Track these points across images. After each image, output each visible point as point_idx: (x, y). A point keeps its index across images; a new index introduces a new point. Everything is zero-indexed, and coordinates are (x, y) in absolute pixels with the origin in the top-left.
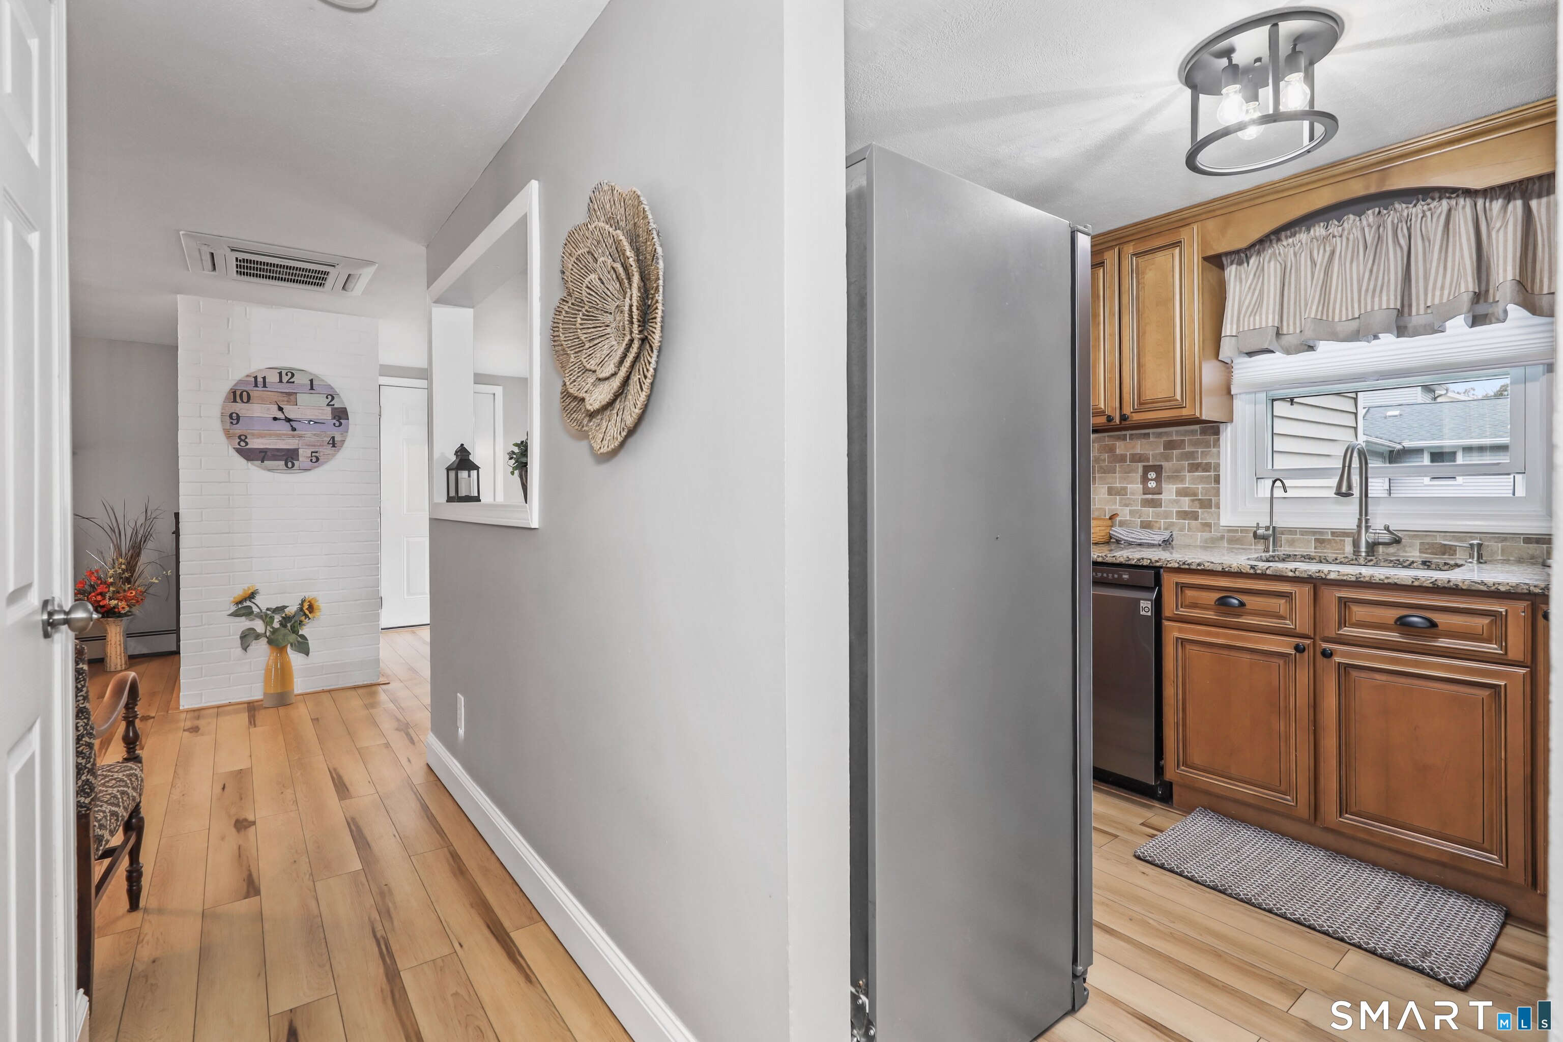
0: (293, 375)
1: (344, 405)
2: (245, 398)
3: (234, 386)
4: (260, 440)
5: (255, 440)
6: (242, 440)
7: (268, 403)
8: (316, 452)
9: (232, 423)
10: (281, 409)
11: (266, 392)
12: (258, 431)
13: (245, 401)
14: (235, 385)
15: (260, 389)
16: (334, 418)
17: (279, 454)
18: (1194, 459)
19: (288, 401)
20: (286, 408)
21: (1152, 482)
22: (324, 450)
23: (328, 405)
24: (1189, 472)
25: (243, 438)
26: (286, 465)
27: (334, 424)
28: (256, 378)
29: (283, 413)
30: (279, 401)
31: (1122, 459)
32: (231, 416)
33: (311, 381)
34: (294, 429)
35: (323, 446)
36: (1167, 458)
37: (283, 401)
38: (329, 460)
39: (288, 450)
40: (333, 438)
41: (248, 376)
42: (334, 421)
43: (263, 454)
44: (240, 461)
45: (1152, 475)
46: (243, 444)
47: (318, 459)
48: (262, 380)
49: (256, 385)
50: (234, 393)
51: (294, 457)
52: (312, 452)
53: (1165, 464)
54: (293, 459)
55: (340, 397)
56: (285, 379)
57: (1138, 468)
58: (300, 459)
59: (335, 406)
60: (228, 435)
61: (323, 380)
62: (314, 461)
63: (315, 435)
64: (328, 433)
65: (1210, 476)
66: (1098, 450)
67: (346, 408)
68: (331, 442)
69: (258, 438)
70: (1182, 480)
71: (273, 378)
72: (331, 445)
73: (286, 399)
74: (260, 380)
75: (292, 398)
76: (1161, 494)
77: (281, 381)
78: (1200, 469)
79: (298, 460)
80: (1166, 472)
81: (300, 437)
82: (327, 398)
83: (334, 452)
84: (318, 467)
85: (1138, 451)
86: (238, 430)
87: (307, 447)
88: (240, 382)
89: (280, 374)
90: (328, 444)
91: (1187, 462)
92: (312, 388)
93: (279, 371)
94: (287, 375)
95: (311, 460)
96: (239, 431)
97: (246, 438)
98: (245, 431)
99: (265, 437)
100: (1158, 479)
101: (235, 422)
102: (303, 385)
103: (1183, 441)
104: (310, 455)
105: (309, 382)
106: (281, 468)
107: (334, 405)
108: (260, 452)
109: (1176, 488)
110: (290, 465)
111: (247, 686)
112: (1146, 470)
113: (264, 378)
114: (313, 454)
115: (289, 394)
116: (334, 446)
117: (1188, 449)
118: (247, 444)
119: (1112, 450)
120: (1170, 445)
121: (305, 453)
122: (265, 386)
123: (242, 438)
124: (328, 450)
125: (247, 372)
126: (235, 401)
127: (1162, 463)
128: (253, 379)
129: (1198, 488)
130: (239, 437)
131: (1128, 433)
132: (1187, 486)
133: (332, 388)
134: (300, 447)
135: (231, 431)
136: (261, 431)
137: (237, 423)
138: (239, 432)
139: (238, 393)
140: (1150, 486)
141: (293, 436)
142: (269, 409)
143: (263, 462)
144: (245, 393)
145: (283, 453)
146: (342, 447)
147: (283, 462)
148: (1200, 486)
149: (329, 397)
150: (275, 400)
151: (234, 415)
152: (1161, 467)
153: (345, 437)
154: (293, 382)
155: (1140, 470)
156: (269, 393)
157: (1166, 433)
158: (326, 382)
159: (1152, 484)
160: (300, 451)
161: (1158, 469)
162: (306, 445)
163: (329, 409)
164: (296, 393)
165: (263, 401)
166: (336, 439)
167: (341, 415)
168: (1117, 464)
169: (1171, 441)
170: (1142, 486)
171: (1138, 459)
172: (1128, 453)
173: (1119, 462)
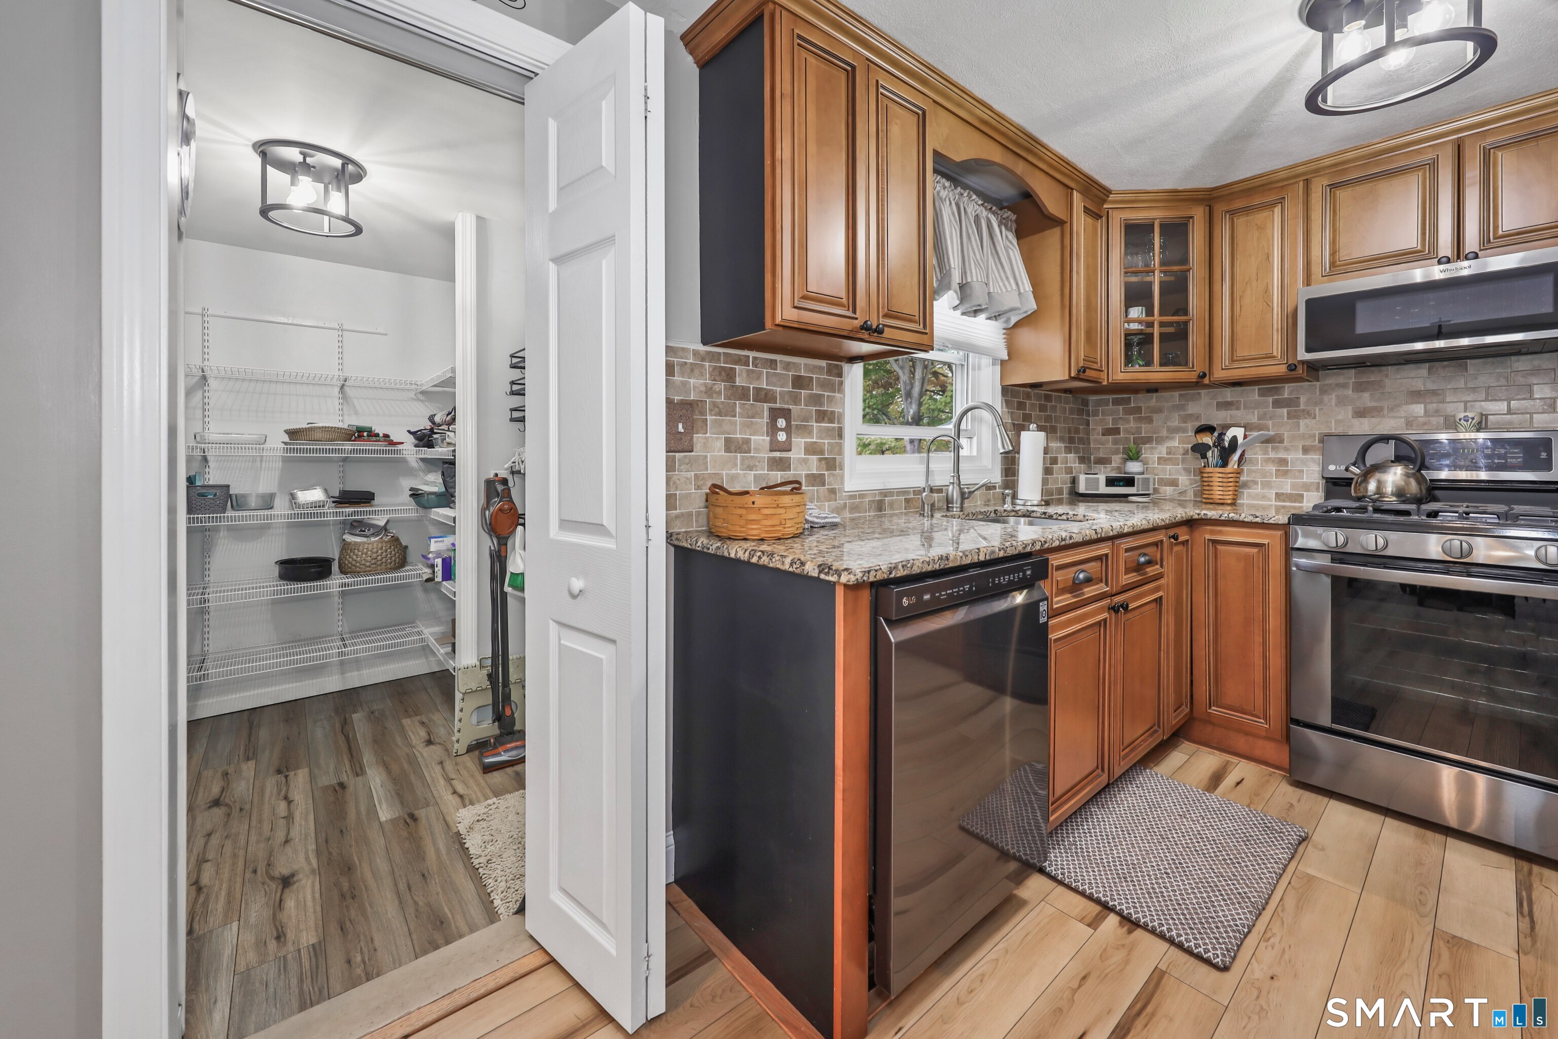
18: (821, 404)
21: (781, 433)
24: (816, 421)
31: (743, 394)
36: (796, 400)
45: (781, 423)
53: (794, 410)
57: (763, 410)
65: (835, 428)
66: (711, 375)
70: (810, 433)
76: (790, 450)
78: (825, 418)
80: (795, 420)
85: (764, 385)
91: (814, 408)
100: (788, 429)
103: (811, 378)
109: (804, 442)
112: (775, 414)
117: (815, 390)
119: (730, 376)
120: (798, 381)
127: (791, 407)
129: (824, 444)
132: (815, 440)
140: (778, 438)
148: (826, 441)
152: (789, 411)
155: (766, 413)
157: (794, 363)
159: (782, 436)
161: (787, 415)
168: (737, 402)
169: (800, 376)
170: (768, 438)
171: (763, 396)
172: (751, 387)
173: (741, 399)
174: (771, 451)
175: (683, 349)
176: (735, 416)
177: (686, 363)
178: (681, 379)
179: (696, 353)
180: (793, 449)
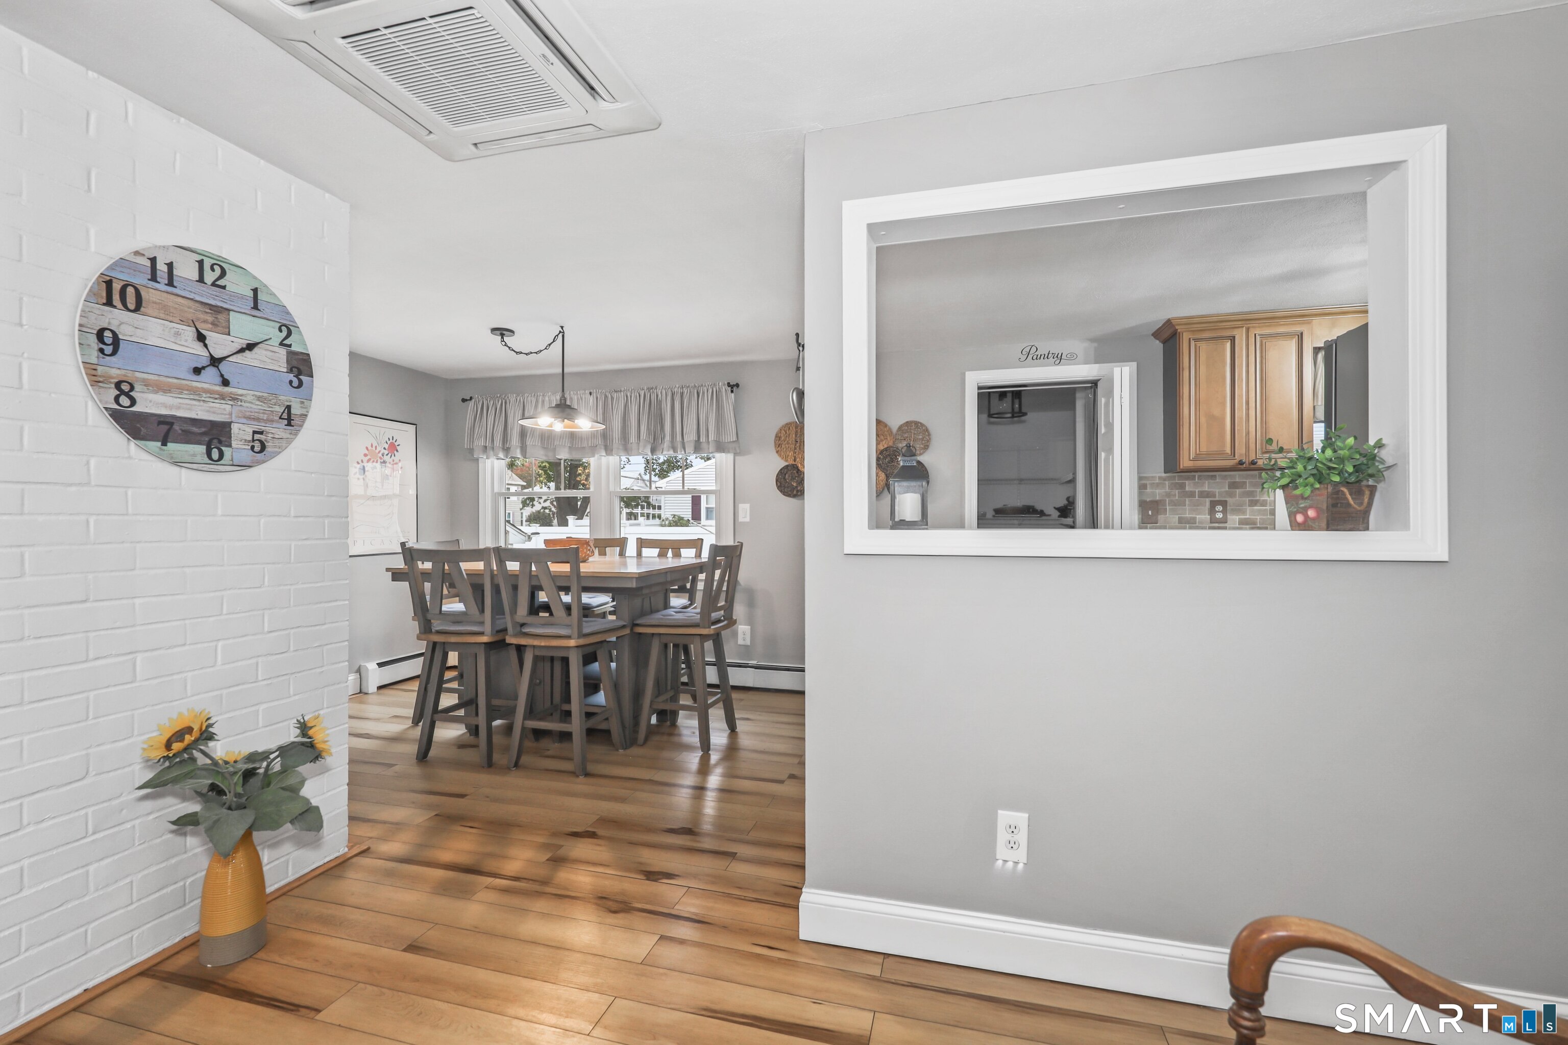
0: (223, 273)
1: (307, 350)
2: (131, 302)
3: (107, 269)
4: (160, 398)
5: (151, 396)
6: (122, 392)
7: (177, 320)
8: (261, 433)
9: (101, 351)
10: (201, 338)
11: (172, 297)
12: (156, 378)
13: (132, 306)
14: (111, 268)
15: (161, 287)
16: (290, 371)
17: (195, 429)
18: (1254, 497)
19: (213, 324)
20: (212, 337)
21: (1219, 514)
22: (273, 431)
23: (281, 344)
24: (1249, 506)
25: (126, 387)
26: (209, 454)
27: (291, 382)
28: (153, 260)
29: (206, 346)
30: (198, 319)
31: (1192, 495)
32: (100, 335)
33: (255, 291)
34: (226, 383)
35: (272, 421)
36: (1232, 495)
37: (205, 321)
38: (282, 449)
39: (213, 424)
40: (289, 408)
41: (137, 253)
42: (291, 376)
43: (165, 427)
44: (115, 437)
45: (1219, 508)
46: (125, 401)
47: (263, 447)
48: (165, 268)
49: (154, 278)
50: (109, 284)
51: (223, 439)
52: (254, 432)
53: (1230, 500)
54: (220, 442)
55: (300, 332)
56: (210, 277)
57: (1206, 502)
58: (234, 444)
59: (293, 348)
60: (95, 379)
61: (273, 294)
62: (257, 449)
63: (259, 398)
64: (282, 398)
65: (1266, 510)
66: (1169, 487)
67: (308, 355)
68: (285, 416)
69: (156, 392)
70: (1244, 513)
71: (186, 270)
72: (286, 422)
73: (210, 318)
74: (162, 267)
75: (221, 317)
76: (1226, 523)
77: (201, 280)
78: (1258, 504)
79: (230, 446)
80: (1230, 506)
81: (234, 399)
82: (280, 331)
83: (289, 436)
84: (264, 462)
85: (1206, 488)
86: (115, 368)
87: (244, 421)
88: (121, 263)
89: (201, 263)
90: (280, 418)
91: (1248, 499)
92: (256, 307)
93: (199, 258)
94: (213, 270)
95: (253, 448)
96: (118, 372)
97: (132, 388)
98: (130, 374)
99: (170, 392)
100: (1224, 511)
101: (108, 350)
102: (243, 297)
103: (1245, 483)
104: (250, 438)
105: (251, 294)
106: (198, 459)
107: (290, 346)
108: (160, 423)
109: (1239, 518)
110: (215, 454)
111: (122, 939)
112: (1213, 504)
113: (170, 266)
114: (257, 436)
115: (217, 310)
116: (289, 424)
117: (1248, 488)
118: (133, 402)
119: (1182, 486)
120: (1233, 485)
121: (241, 432)
122: (171, 283)
123: (124, 388)
124: (278, 430)
125: (139, 245)
126: (109, 303)
127: (1227, 499)
128: (148, 263)
129: (1257, 518)
130: (118, 385)
131: (1197, 474)
132: (1248, 517)
133: (288, 313)
134: (234, 419)
135: (100, 368)
136: (162, 379)
137: (114, 353)
138: (116, 373)
139: (117, 287)
140: (1217, 516)
141: (222, 397)
142: (177, 334)
143: (164, 444)
144: (130, 291)
145: (203, 430)
146: (301, 426)
147: (203, 448)
148: (1258, 517)
149: (284, 328)
150: (190, 316)
151: (107, 334)
152: (1226, 501)
153: (307, 408)
154: (224, 287)
155: (1208, 504)
156: (180, 300)
157: (1230, 475)
158: (280, 301)
159: (1219, 515)
160: (235, 428)
161: (1224, 504)
162: (245, 417)
163: (283, 352)
164: (229, 310)
165: (166, 314)
166: (293, 411)
167: (301, 367)
168: (1187, 499)
169: (1235, 482)
170: (1209, 517)
171: (1203, 495)
172: (1197, 491)
173: (1189, 497)
174: (1211, 523)
175: (1152, 477)
176: (1185, 506)
177: (1154, 483)
178: (1151, 490)
179: (1160, 478)
180: (1228, 522)
